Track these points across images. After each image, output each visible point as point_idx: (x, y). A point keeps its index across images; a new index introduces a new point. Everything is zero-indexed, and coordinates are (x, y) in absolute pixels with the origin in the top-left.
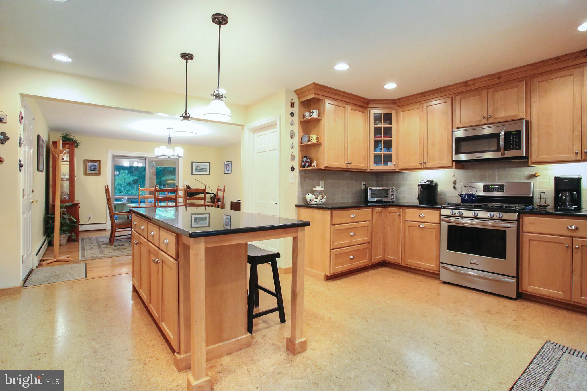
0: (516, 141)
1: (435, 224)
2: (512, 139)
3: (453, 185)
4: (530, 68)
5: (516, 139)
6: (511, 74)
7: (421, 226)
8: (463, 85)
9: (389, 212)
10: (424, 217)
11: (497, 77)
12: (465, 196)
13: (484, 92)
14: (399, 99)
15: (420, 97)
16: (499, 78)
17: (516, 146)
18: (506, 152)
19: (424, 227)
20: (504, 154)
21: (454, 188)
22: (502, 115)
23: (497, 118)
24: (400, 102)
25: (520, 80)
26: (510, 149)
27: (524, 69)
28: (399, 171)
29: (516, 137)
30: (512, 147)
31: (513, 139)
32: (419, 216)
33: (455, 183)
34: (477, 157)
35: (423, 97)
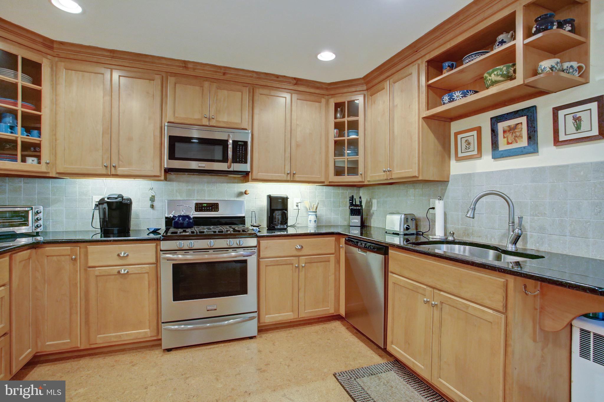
0: (242, 153)
1: (148, 266)
2: (238, 149)
3: (150, 203)
4: (255, 75)
5: (242, 151)
6: (237, 75)
7: (123, 272)
8: (181, 65)
9: (48, 256)
10: (128, 255)
11: (222, 71)
12: (179, 220)
13: (206, 84)
14: (62, 43)
15: (107, 56)
16: (224, 74)
17: (242, 158)
18: (232, 164)
19: (128, 272)
20: (230, 167)
21: (152, 207)
22: (225, 120)
23: (219, 122)
24: (63, 49)
25: (245, 85)
26: (236, 162)
27: (250, 75)
28: (57, 176)
29: (242, 149)
30: (238, 160)
31: (239, 151)
32: (119, 255)
33: (152, 199)
34: (199, 167)
35: (113, 57)
